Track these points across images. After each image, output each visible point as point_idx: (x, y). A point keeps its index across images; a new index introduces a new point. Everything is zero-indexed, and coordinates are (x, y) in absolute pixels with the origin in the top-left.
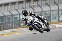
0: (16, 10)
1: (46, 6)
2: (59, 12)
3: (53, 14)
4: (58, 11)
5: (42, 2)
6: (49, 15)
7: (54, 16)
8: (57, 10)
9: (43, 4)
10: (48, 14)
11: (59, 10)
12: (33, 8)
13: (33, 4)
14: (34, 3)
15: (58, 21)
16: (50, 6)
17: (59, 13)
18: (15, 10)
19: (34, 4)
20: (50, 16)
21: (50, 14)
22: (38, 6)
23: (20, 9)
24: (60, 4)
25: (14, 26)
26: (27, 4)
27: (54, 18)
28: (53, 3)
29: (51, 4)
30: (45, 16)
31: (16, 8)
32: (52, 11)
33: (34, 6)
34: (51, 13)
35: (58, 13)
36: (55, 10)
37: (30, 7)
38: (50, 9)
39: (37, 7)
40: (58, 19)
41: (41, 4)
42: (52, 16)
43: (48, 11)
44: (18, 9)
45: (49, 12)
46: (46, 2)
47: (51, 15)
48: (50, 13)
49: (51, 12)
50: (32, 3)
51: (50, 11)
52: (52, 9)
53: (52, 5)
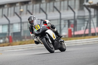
2: (60, 22)
5: (35, 6)
8: (58, 20)
9: (36, 9)
11: (61, 19)
12: (20, 16)
13: (20, 9)
14: (22, 7)
16: (47, 13)
17: (60, 25)
19: (22, 10)
24: (64, 9)
26: (10, 9)
28: (52, 8)
29: (48, 9)
33: (21, 12)
36: (54, 20)
41: (33, 10)
46: (40, 6)
50: (19, 7)
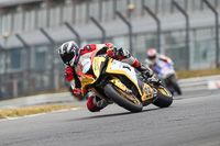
0: (67, 24)
1: (172, 11)
3: (196, 42)
4: (214, 30)
6: (183, 45)
7: (202, 49)
10: (178, 40)
15: (214, 66)
18: (61, 24)
20: (187, 48)
21: (187, 41)
22: (146, 12)
23: (80, 21)
25: (60, 81)
27: (201, 54)
30: (168, 47)
31: (65, 19)
32: (194, 30)
34: (191, 37)
35: (214, 36)
37: (118, 14)
38: (187, 24)
39: (142, 14)
40: (214, 58)
42: (192, 50)
43: (180, 30)
44: (74, 22)
45: (184, 33)
47: (191, 45)
48: (187, 36)
49: (191, 33)
51: (187, 29)
52: (193, 22)
53: (194, 9)
